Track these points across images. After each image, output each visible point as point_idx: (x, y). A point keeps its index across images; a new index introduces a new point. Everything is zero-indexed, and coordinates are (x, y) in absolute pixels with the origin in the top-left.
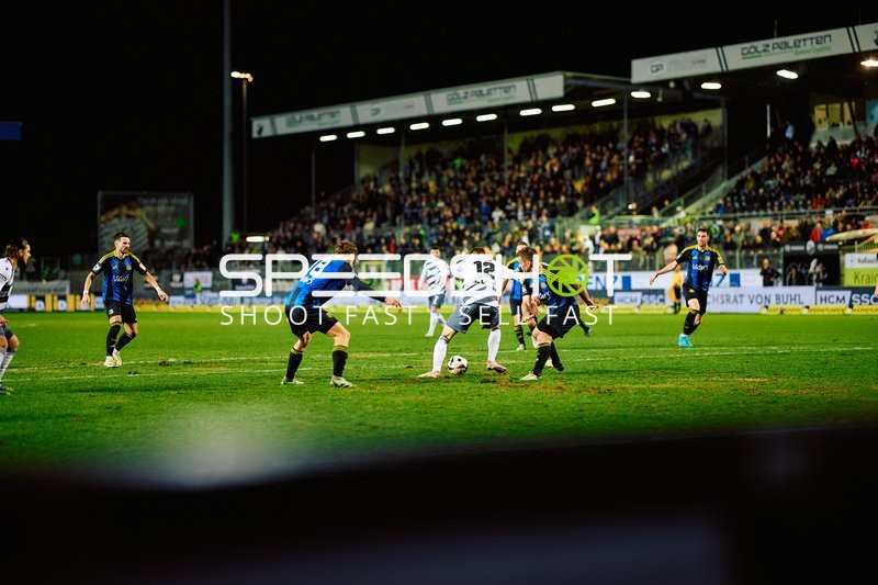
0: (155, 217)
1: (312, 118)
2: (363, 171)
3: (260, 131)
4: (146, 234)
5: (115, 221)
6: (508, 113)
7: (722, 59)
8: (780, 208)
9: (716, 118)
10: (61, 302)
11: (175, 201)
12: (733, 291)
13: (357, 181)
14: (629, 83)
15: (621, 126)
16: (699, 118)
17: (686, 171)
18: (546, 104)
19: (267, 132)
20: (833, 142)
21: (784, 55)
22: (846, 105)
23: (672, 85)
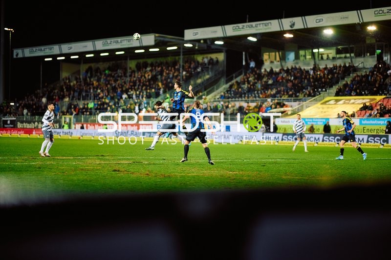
1: (41, 50)
2: (64, 75)
3: (17, 55)
6: (130, 51)
7: (224, 31)
8: (248, 98)
9: (221, 57)
12: (227, 133)
13: (61, 79)
14: (183, 40)
15: (179, 59)
16: (214, 56)
17: (208, 80)
18: (147, 48)
19: (20, 56)
20: (272, 70)
21: (251, 30)
22: (277, 53)
23: (202, 41)
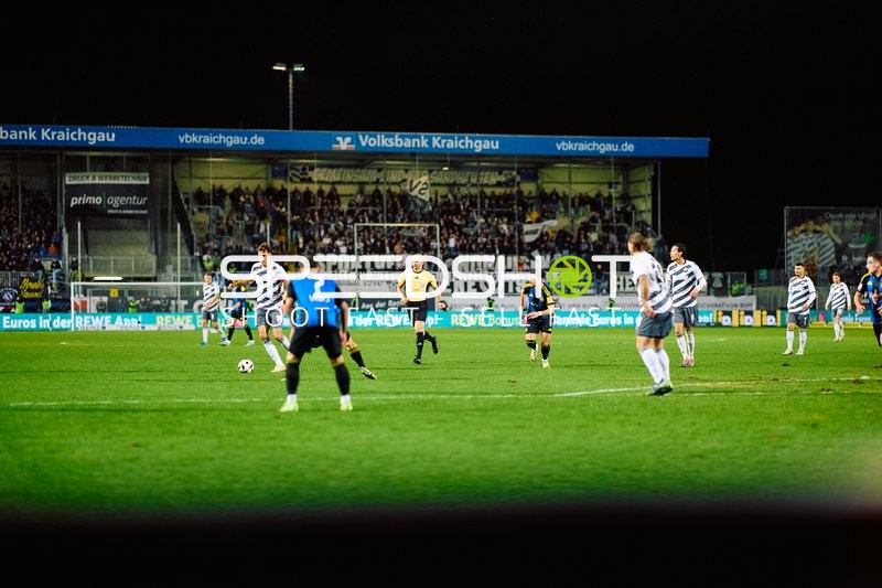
0: (842, 232)
4: (833, 249)
5: (802, 236)
10: (749, 317)
11: (862, 216)
